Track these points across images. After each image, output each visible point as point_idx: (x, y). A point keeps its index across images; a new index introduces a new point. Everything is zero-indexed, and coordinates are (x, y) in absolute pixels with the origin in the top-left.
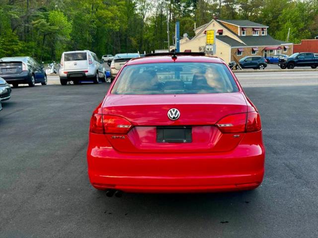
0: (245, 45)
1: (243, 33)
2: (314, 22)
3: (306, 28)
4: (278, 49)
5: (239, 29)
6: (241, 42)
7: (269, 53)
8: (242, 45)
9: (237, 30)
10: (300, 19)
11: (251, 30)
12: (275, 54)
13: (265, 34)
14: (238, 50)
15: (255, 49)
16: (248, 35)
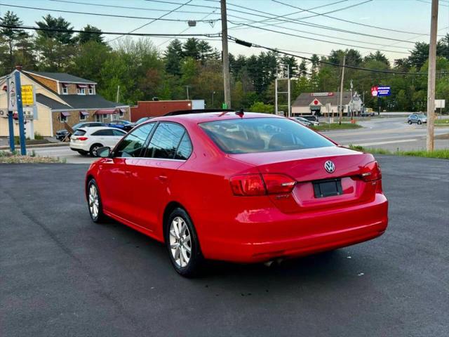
0: (70, 108)
1: (65, 91)
2: (145, 80)
3: (136, 86)
4: (114, 113)
5: (58, 84)
6: (65, 103)
7: (103, 119)
8: (65, 107)
9: (56, 86)
10: (128, 75)
11: (74, 87)
12: (112, 120)
13: (94, 93)
14: (62, 115)
15: (84, 113)
16: (72, 93)
